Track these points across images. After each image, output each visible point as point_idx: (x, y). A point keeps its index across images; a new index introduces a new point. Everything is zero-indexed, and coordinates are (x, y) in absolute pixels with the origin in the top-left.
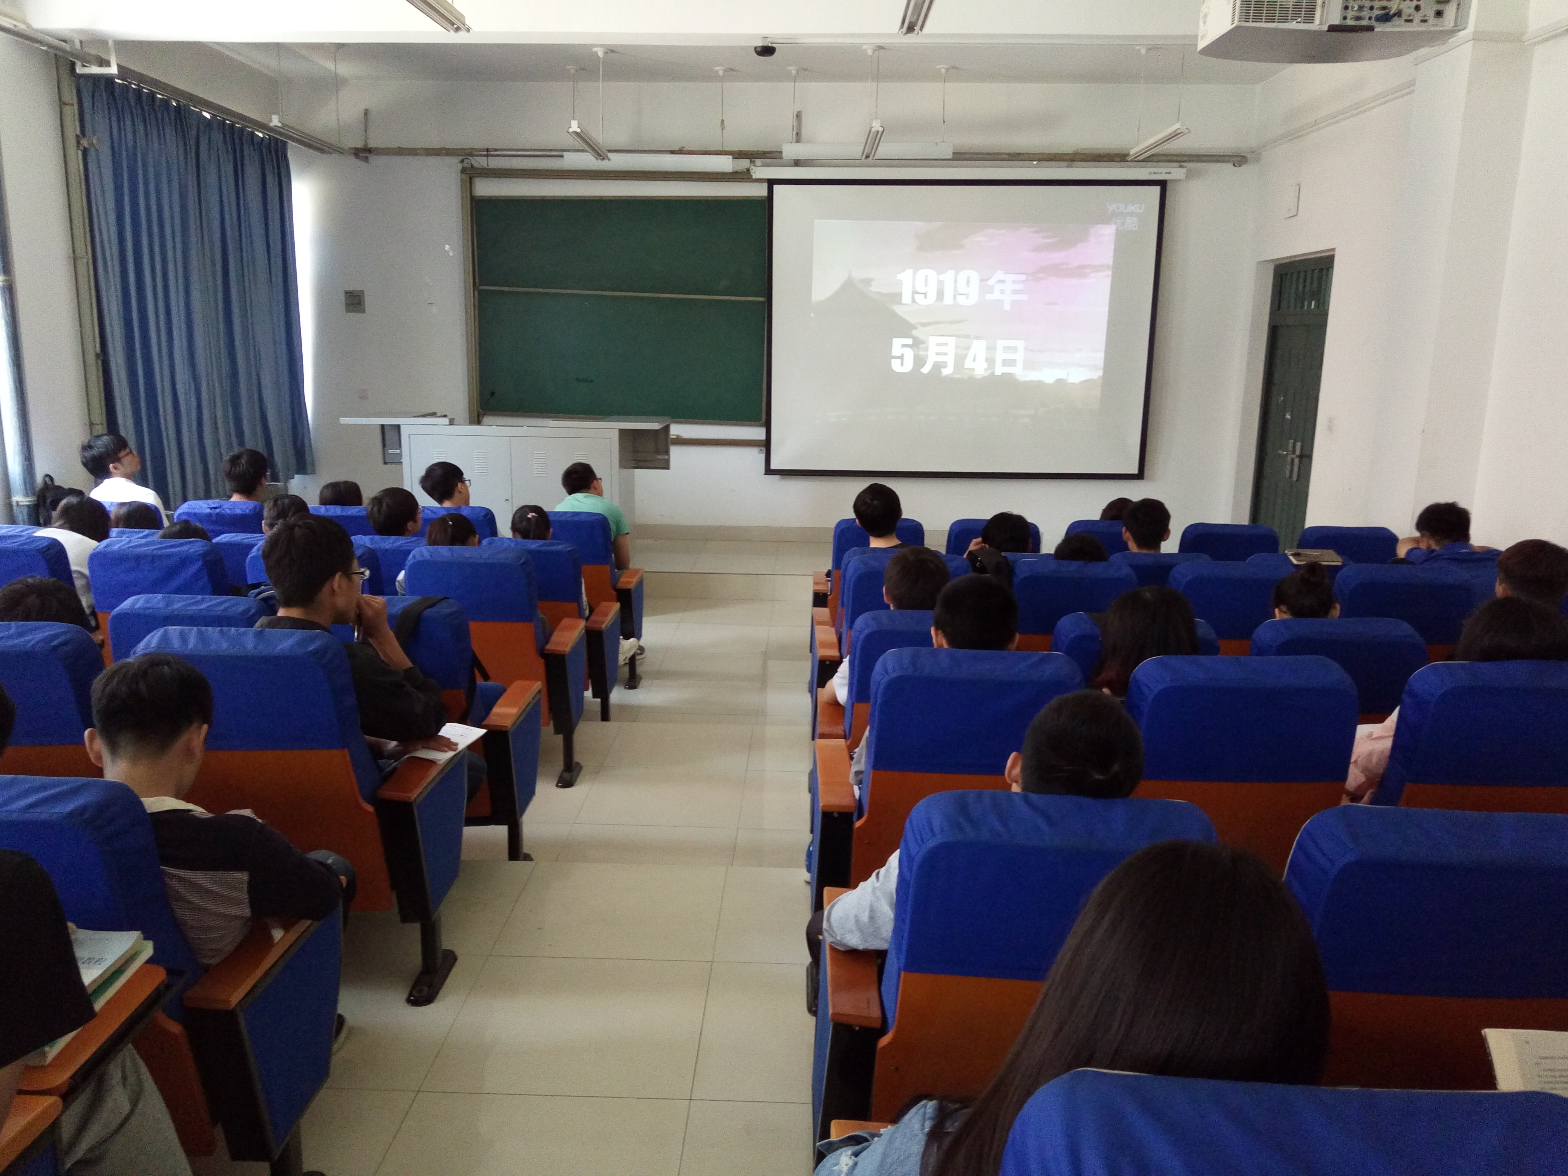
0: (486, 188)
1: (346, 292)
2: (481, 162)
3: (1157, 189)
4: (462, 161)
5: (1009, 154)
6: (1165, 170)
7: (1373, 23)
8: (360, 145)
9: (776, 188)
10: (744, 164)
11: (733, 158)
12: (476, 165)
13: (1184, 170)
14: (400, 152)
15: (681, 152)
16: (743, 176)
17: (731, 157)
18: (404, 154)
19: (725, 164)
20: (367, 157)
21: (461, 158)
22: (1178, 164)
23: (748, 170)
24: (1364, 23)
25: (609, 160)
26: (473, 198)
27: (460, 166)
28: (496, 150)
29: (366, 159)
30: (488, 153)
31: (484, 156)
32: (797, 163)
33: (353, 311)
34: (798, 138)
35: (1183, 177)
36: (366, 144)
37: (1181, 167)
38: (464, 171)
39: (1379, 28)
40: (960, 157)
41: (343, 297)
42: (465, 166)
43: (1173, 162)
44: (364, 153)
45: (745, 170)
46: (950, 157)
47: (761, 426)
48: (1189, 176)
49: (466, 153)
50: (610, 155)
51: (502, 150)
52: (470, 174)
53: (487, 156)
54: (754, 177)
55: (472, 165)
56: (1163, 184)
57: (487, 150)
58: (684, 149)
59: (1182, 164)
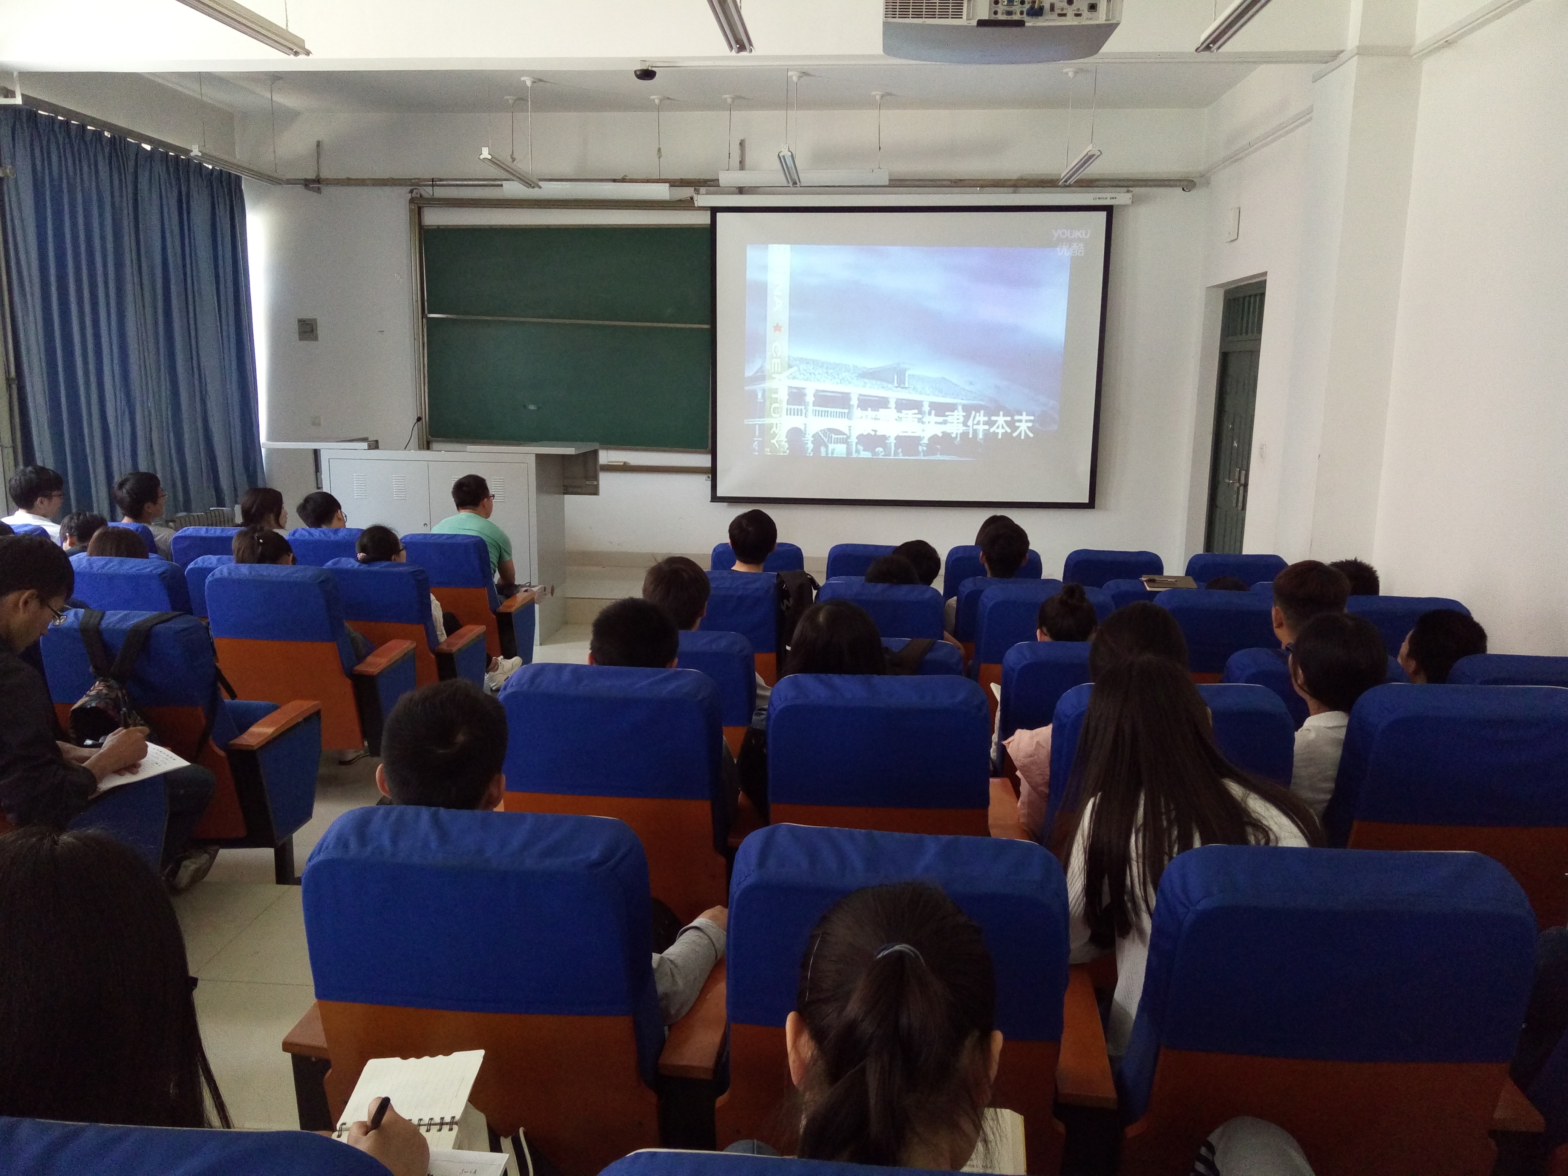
0: (434, 218)
1: (300, 321)
2: (427, 192)
3: (1103, 214)
4: (411, 192)
5: (951, 181)
6: (1109, 195)
7: (1025, 17)
8: (311, 175)
9: (720, 216)
10: (686, 192)
11: (671, 186)
12: (425, 195)
13: (1129, 195)
14: (349, 182)
15: (623, 180)
16: (687, 205)
17: (668, 185)
18: (351, 185)
19: (662, 192)
20: (319, 188)
21: (410, 188)
22: (1125, 189)
23: (692, 198)
24: (1016, 17)
25: (540, 187)
26: (421, 226)
27: (409, 196)
28: (441, 180)
29: (319, 190)
30: (434, 182)
31: (430, 185)
32: (741, 191)
33: (306, 339)
34: (742, 166)
35: (1129, 202)
36: (318, 175)
37: (1128, 191)
38: (412, 201)
39: (1030, 22)
40: (897, 183)
41: (295, 326)
42: (414, 196)
43: (1123, 187)
44: (314, 184)
45: (689, 198)
46: (887, 183)
47: (707, 453)
48: (1136, 201)
49: (413, 183)
50: (541, 183)
51: (446, 180)
52: (418, 205)
53: (433, 186)
54: (696, 205)
55: (421, 195)
56: (1109, 210)
57: (433, 180)
58: (627, 178)
59: (1130, 188)
